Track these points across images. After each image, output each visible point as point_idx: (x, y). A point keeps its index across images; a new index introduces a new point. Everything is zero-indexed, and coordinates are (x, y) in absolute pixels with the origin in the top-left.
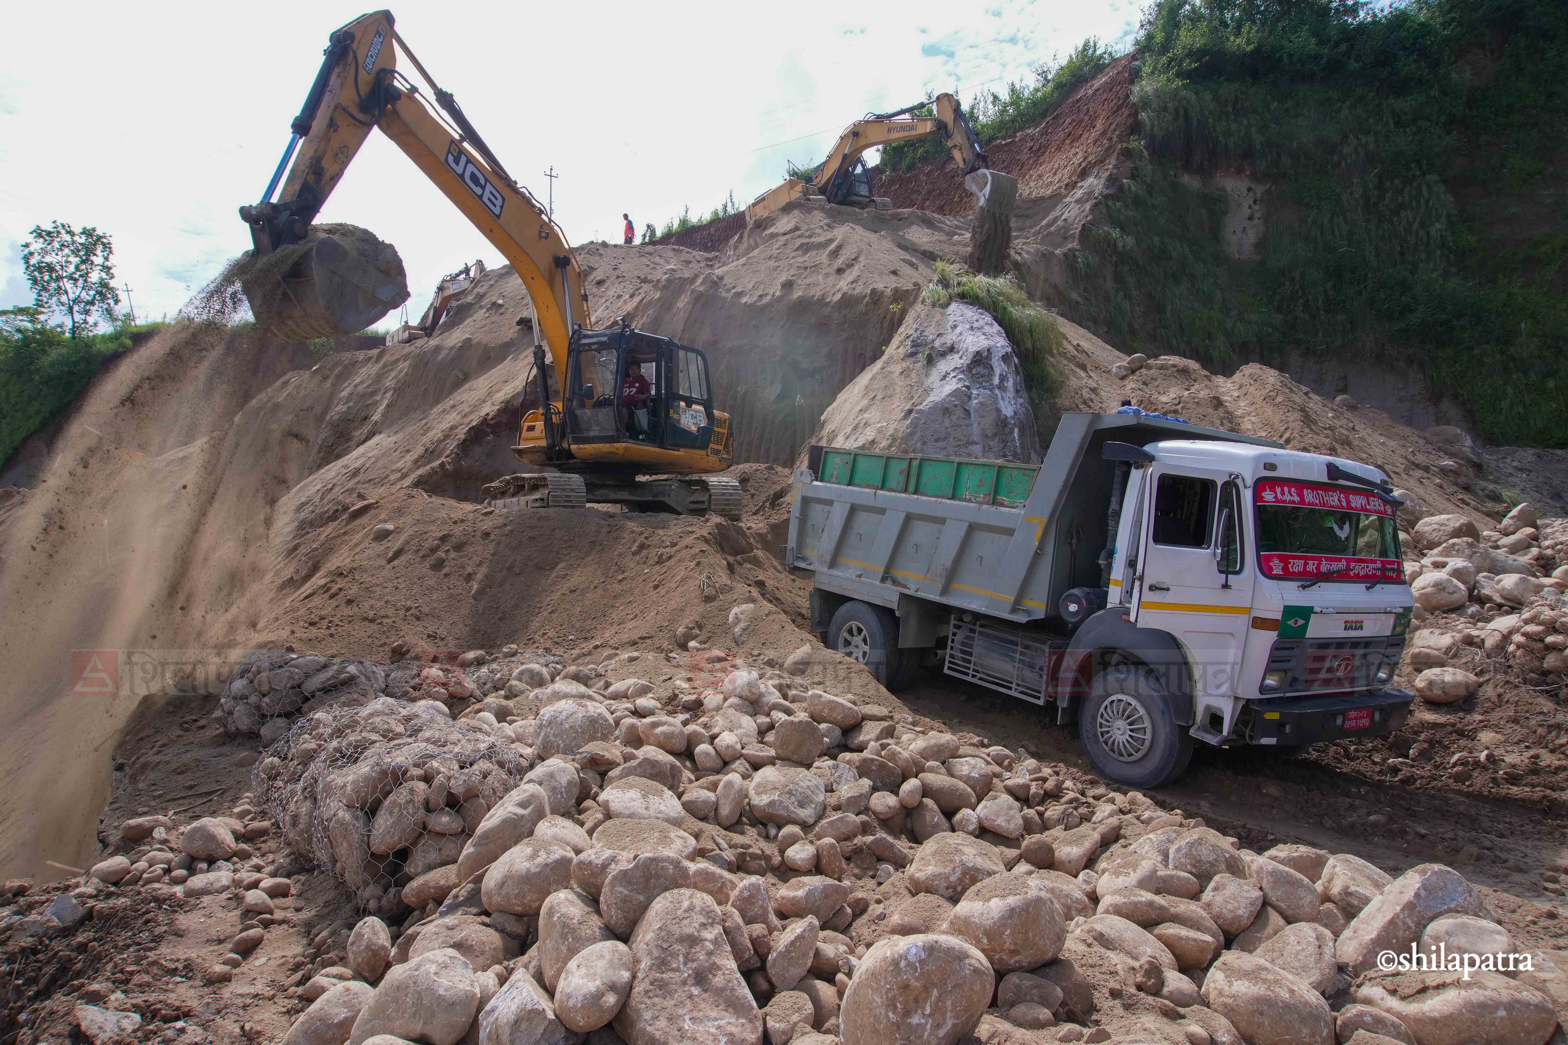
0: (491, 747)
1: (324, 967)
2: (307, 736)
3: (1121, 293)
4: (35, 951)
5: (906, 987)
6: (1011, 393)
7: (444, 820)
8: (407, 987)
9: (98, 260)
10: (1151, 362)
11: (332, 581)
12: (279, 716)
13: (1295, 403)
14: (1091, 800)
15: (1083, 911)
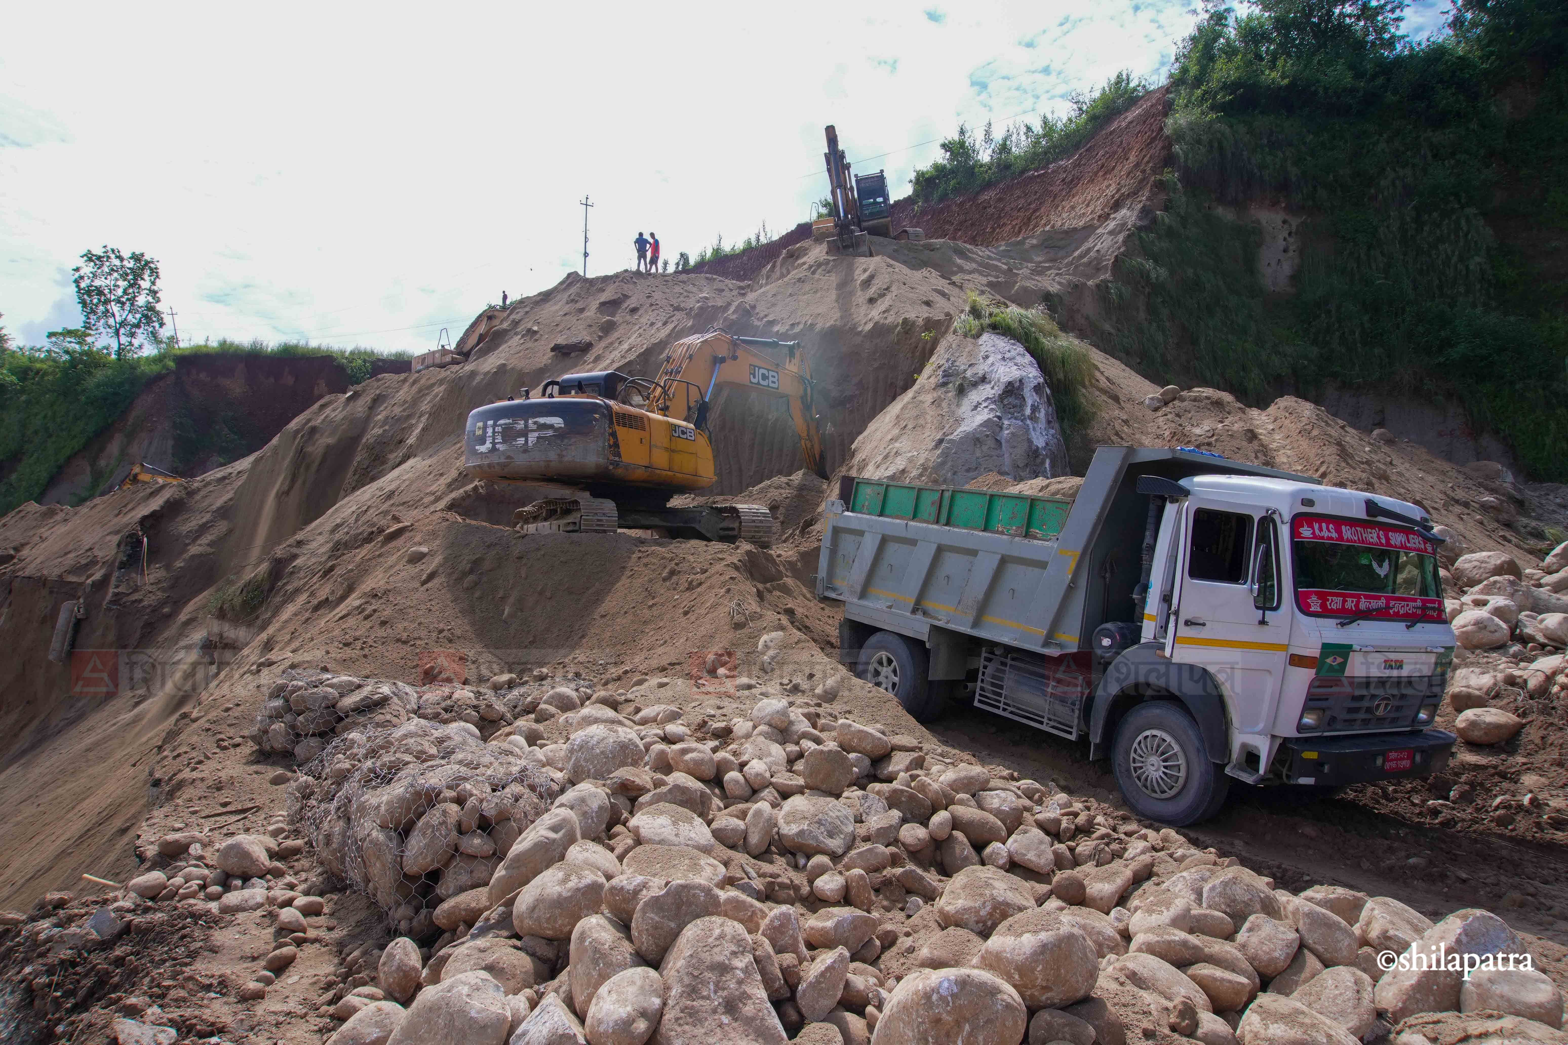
0: (523, 771)
1: (355, 987)
2: (340, 756)
3: (1154, 325)
4: (73, 964)
5: (937, 1021)
6: (1042, 424)
7: (477, 843)
8: (440, 1008)
9: (145, 284)
10: (1183, 393)
11: (366, 603)
12: (313, 735)
13: (1331, 436)
14: (1122, 836)
15: (1114, 949)
